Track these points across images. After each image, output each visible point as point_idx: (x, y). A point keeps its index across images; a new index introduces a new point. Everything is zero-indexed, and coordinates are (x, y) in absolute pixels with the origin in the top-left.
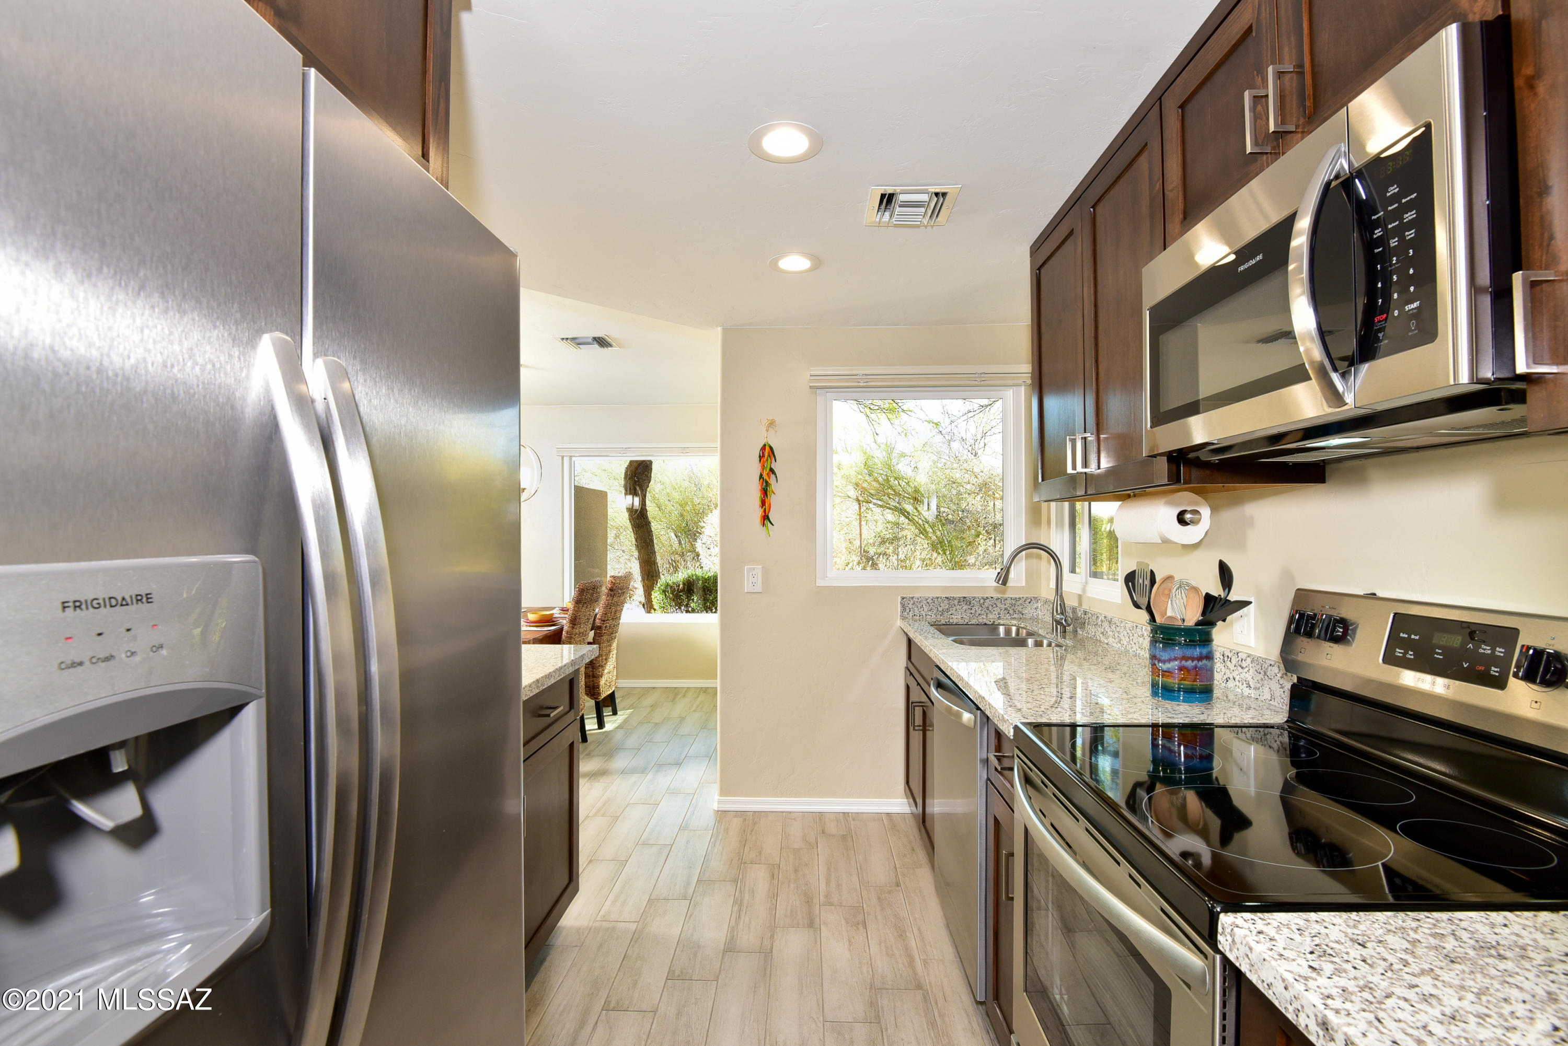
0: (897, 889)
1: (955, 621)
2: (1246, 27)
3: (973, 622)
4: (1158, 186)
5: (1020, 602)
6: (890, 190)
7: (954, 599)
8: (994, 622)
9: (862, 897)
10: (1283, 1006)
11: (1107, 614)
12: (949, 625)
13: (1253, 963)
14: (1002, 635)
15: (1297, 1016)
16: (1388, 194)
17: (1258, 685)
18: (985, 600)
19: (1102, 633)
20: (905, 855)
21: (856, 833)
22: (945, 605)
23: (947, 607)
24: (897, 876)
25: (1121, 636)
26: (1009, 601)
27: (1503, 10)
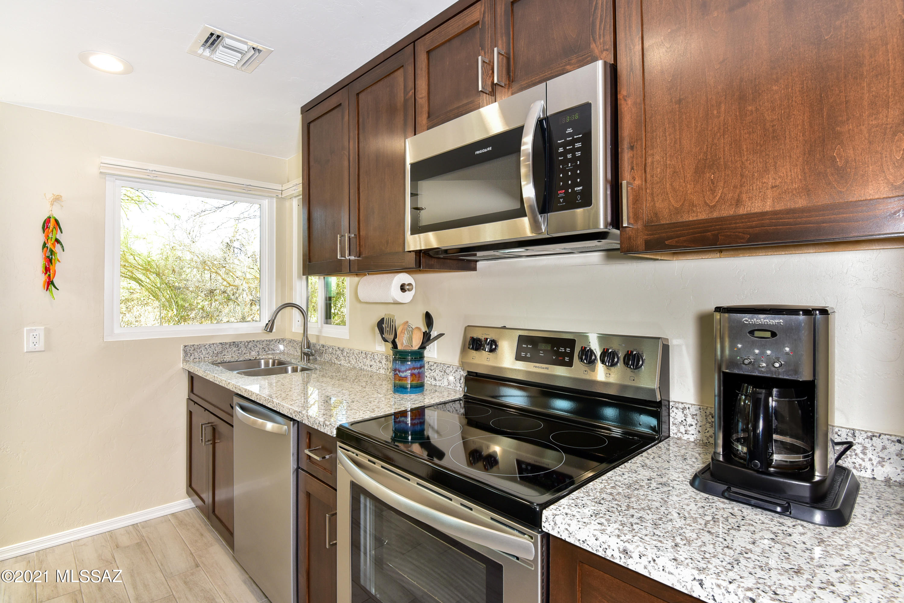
0: (198, 569)
1: (228, 360)
2: (475, 21)
3: (241, 359)
4: (411, 93)
5: (272, 343)
6: (218, 32)
7: (226, 343)
8: (256, 357)
9: (170, 587)
10: (595, 550)
11: (339, 346)
12: (224, 363)
13: (571, 532)
14: (263, 367)
15: (605, 552)
16: (567, 132)
17: (441, 378)
18: (248, 343)
19: (336, 358)
20: (196, 541)
21: (148, 537)
22: (219, 349)
23: (220, 350)
24: (194, 559)
25: (351, 359)
26: (265, 343)
27: (614, 62)
